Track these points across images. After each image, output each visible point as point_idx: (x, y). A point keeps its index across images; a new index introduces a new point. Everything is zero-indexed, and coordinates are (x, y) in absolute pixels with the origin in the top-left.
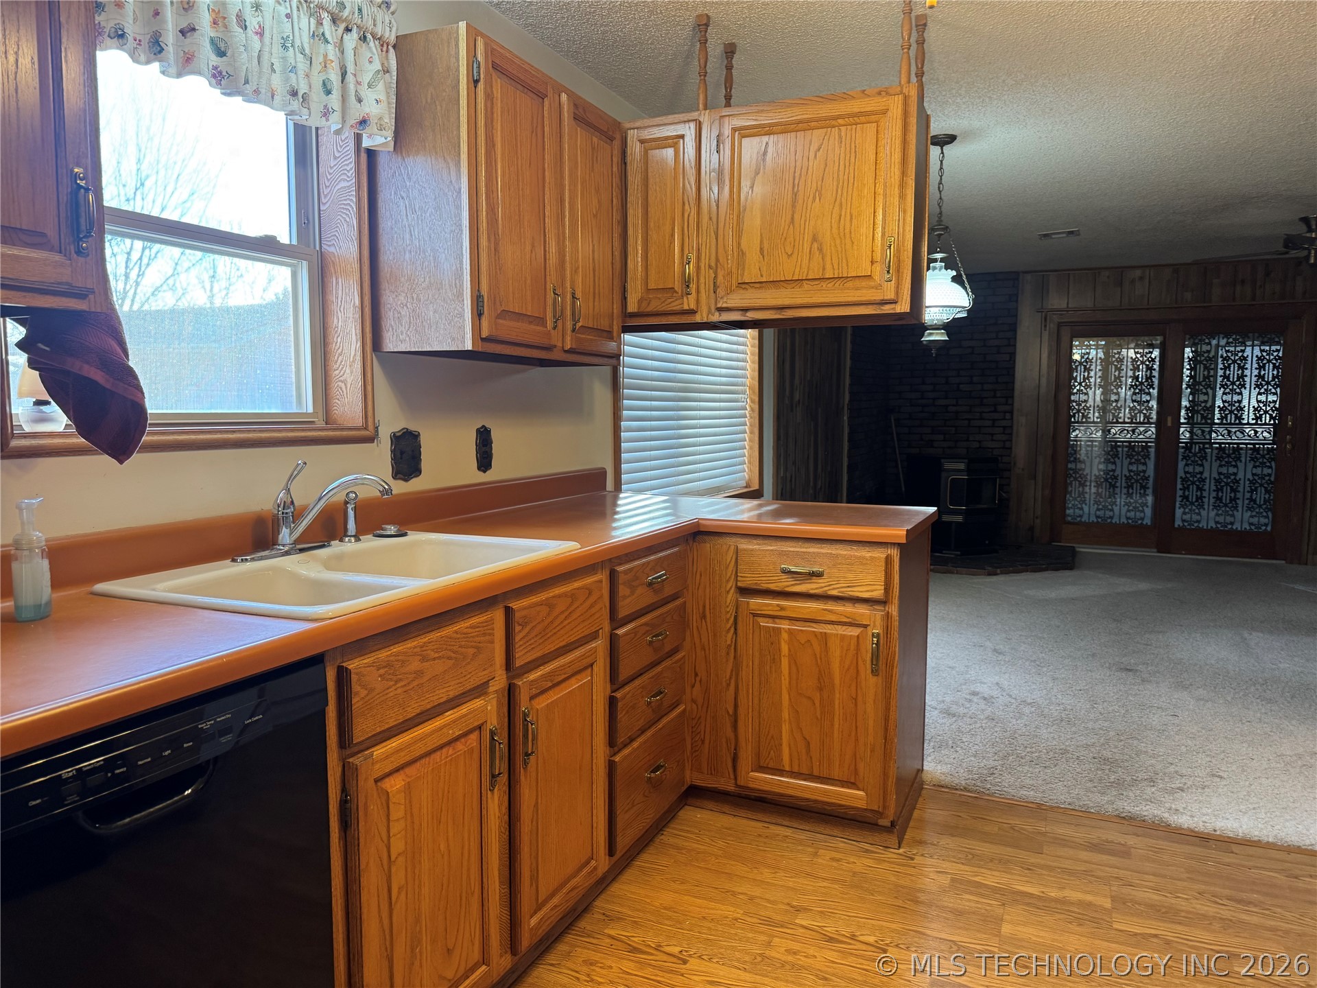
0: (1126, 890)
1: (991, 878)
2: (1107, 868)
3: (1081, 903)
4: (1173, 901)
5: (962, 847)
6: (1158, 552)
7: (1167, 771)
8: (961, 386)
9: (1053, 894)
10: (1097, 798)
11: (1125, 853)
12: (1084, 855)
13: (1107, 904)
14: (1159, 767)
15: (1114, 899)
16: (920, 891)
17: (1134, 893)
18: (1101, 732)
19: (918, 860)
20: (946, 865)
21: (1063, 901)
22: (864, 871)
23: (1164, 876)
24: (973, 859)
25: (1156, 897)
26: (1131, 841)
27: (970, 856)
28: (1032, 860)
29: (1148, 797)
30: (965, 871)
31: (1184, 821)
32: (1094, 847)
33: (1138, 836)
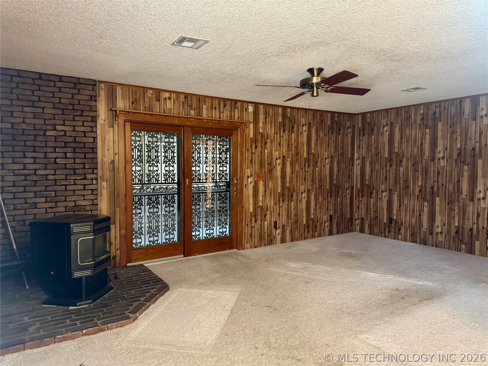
6: (184, 256)
8: (57, 160)
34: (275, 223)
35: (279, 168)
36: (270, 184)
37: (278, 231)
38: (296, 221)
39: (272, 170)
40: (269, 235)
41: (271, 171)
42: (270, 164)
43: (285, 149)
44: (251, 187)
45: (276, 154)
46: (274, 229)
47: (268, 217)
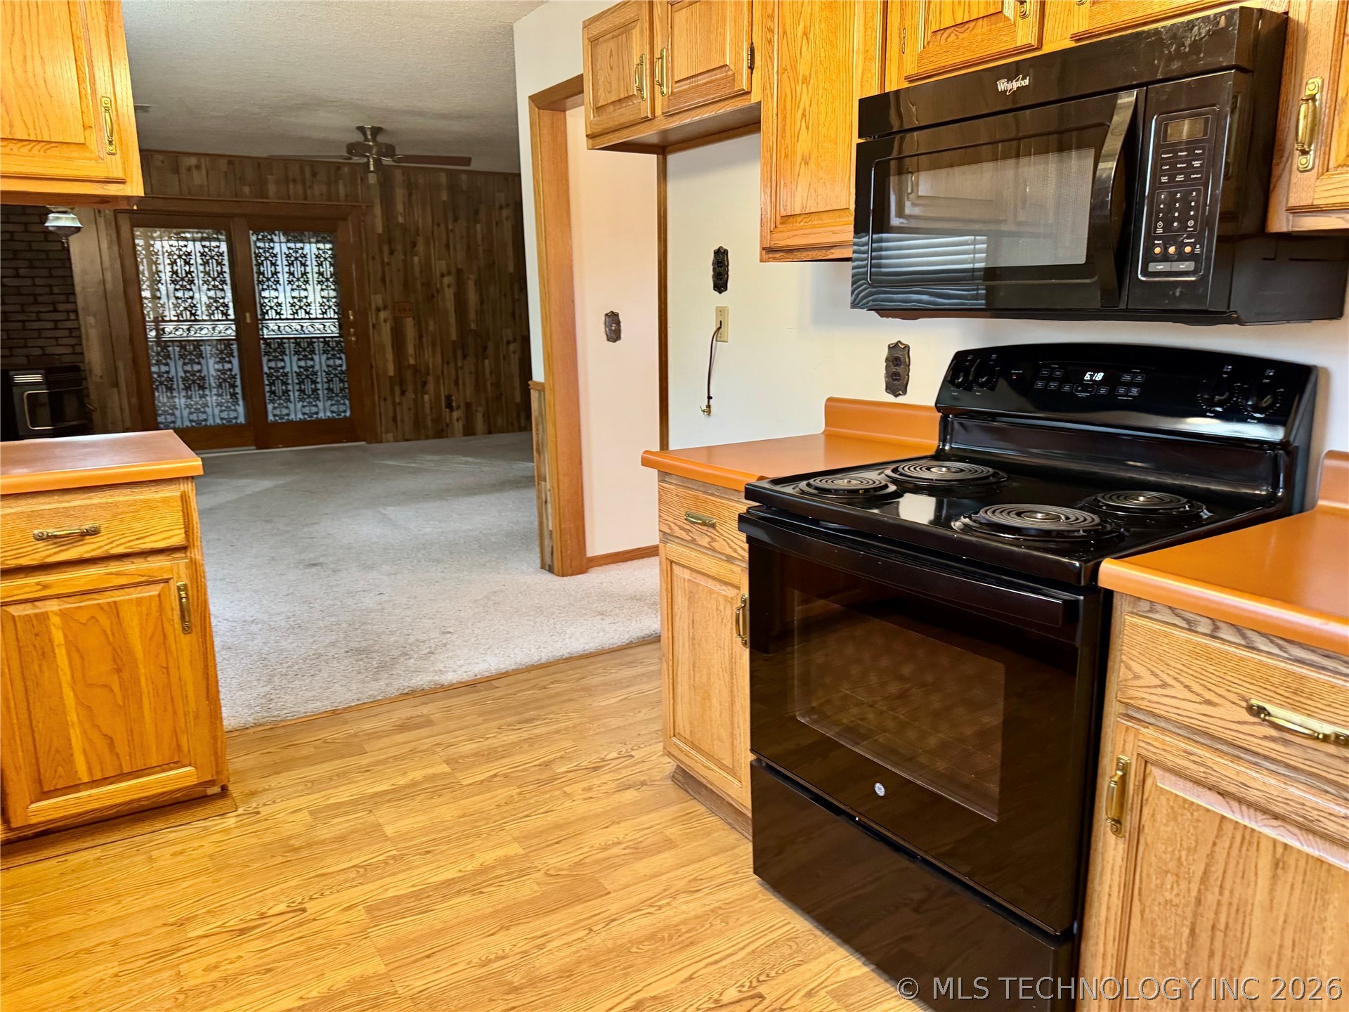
0: (451, 751)
1: (344, 794)
2: (425, 741)
3: (428, 778)
4: (487, 743)
5: (295, 779)
6: (258, 448)
7: (410, 641)
9: (402, 781)
10: (375, 685)
11: (428, 722)
12: (400, 738)
13: (445, 768)
14: (402, 640)
15: (447, 762)
16: (289, 838)
17: (457, 750)
18: (334, 627)
19: (264, 811)
20: (294, 803)
21: (413, 784)
22: (218, 849)
23: (468, 727)
24: (312, 785)
25: (474, 746)
26: (425, 710)
27: (309, 784)
28: (364, 762)
29: (413, 669)
30: (317, 799)
31: (450, 677)
32: (403, 727)
33: (427, 704)
34: (448, 398)
35: (449, 294)
36: (431, 323)
37: (455, 414)
38: (498, 397)
39: (433, 296)
40: (437, 420)
41: (430, 298)
42: (427, 284)
43: (461, 255)
44: (386, 329)
45: (440, 266)
46: (448, 410)
47: (431, 386)
